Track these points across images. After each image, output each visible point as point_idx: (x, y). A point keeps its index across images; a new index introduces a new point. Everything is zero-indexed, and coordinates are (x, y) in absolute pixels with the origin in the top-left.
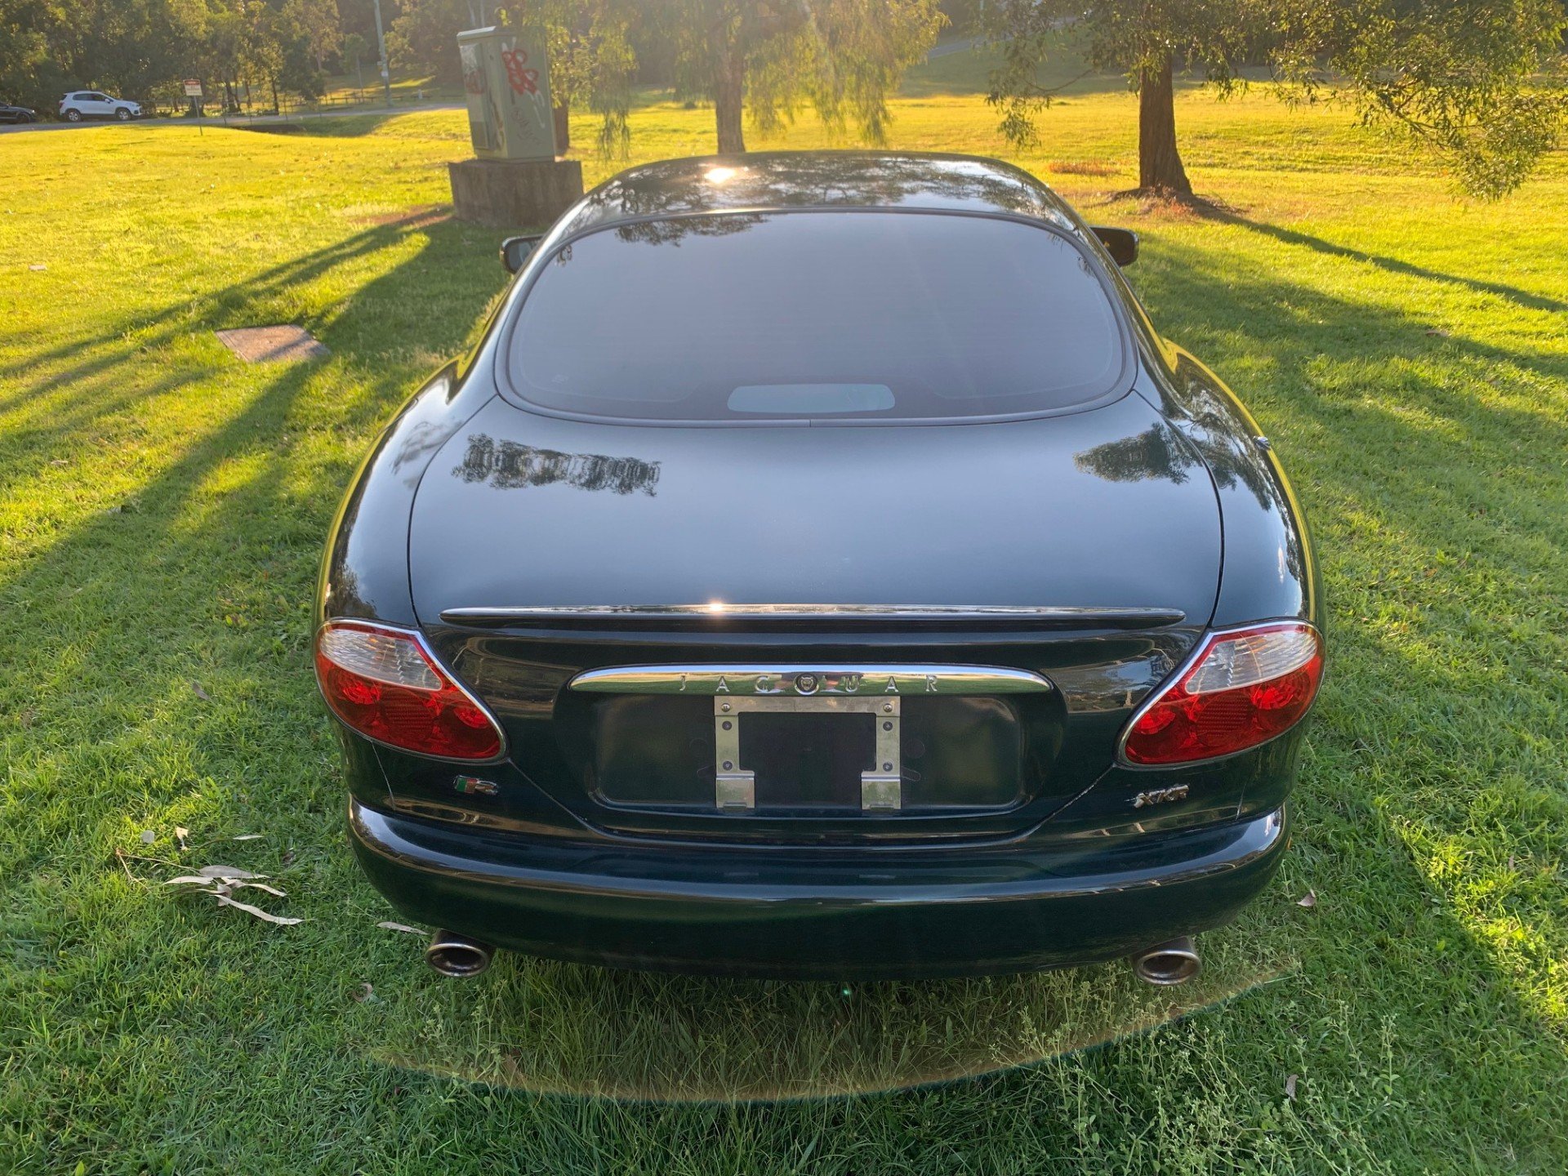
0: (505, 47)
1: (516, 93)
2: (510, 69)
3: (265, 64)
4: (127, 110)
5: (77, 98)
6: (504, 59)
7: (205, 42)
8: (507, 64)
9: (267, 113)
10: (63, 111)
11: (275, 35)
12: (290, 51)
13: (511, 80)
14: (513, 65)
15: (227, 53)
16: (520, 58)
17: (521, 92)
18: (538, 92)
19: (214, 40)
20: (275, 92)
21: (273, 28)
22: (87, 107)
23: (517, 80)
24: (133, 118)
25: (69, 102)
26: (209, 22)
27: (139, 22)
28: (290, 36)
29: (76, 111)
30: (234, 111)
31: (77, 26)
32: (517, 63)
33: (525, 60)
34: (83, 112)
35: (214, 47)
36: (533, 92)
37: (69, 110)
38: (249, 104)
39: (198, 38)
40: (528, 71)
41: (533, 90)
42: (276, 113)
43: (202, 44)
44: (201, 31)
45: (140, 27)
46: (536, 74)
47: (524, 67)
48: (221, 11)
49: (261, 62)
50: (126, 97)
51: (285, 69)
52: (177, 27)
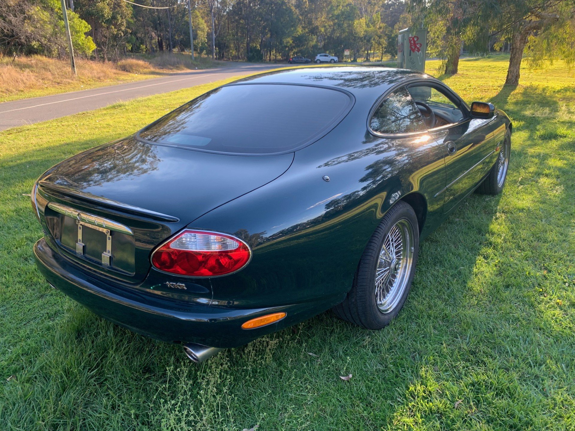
0: (410, 36)
1: (412, 52)
2: (411, 43)
3: (381, 44)
4: (334, 60)
5: (320, 56)
6: (409, 40)
7: (362, 38)
8: (410, 41)
9: (378, 61)
10: (316, 60)
11: (386, 35)
12: (390, 40)
13: (411, 47)
14: (412, 42)
15: (369, 41)
16: (415, 39)
17: (414, 51)
18: (420, 52)
19: (365, 37)
20: (382, 54)
21: (386, 33)
22: (322, 59)
23: (413, 47)
24: (335, 62)
25: (318, 57)
26: (366, 31)
27: (344, 31)
28: (391, 35)
29: (319, 60)
30: (368, 60)
31: (326, 33)
32: (414, 41)
33: (417, 40)
34: (321, 60)
35: (365, 39)
36: (418, 51)
37: (317, 60)
38: (373, 58)
39: (361, 36)
40: (418, 44)
41: (419, 50)
42: (381, 61)
43: (361, 38)
44: (362, 34)
45: (344, 33)
46: (421, 45)
47: (416, 42)
48: (370, 27)
49: (379, 44)
50: (335, 56)
51: (387, 46)
52: (355, 33)
